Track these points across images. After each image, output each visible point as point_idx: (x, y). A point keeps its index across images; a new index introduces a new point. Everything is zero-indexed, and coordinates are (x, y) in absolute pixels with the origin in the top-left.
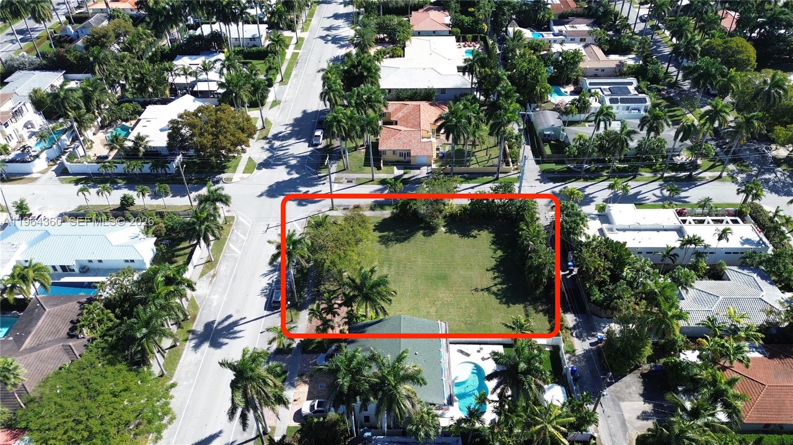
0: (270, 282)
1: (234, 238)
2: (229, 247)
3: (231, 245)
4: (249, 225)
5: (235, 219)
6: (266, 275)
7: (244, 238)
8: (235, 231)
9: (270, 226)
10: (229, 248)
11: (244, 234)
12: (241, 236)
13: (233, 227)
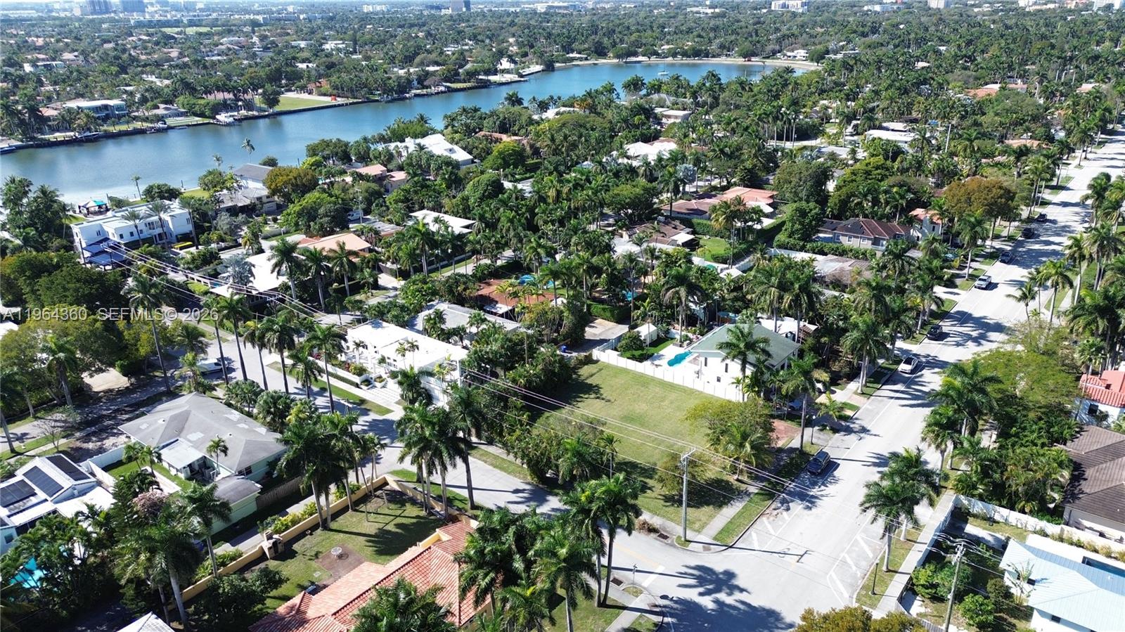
0: (823, 487)
1: (864, 564)
2: (874, 553)
3: (871, 555)
4: (832, 573)
5: (855, 596)
6: (827, 496)
7: (846, 556)
8: (859, 574)
9: (797, 558)
10: (874, 551)
11: (844, 562)
12: (849, 560)
13: (861, 583)
